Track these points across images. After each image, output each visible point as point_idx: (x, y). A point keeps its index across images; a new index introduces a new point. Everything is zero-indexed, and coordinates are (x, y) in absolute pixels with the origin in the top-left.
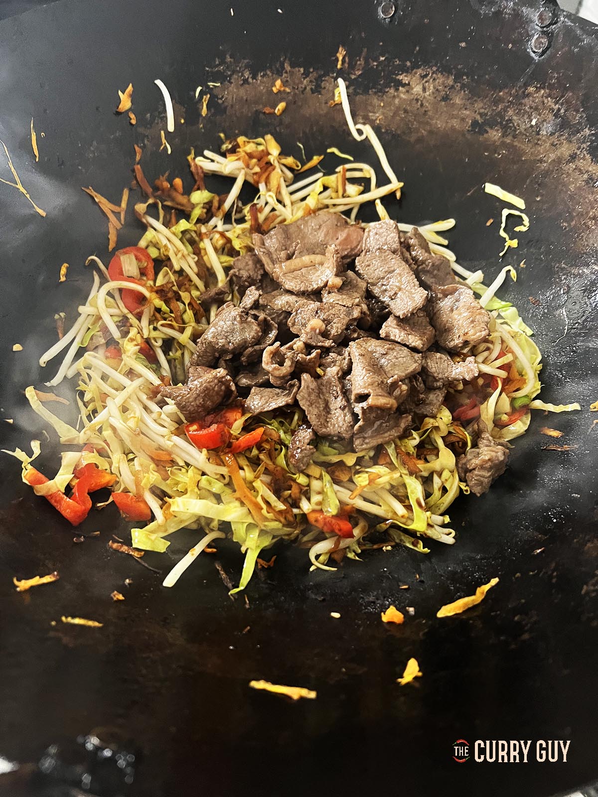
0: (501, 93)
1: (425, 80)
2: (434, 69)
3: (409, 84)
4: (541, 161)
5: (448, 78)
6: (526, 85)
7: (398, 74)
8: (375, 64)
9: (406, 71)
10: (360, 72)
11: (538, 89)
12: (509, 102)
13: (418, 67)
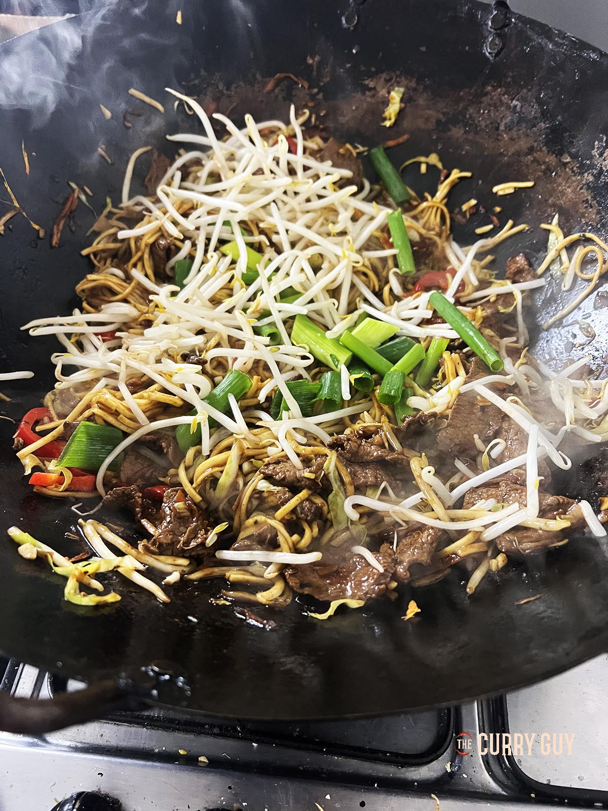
0: (462, 93)
1: (389, 84)
2: (398, 73)
3: (374, 89)
4: (502, 154)
5: (411, 81)
6: (484, 85)
7: (364, 80)
8: (341, 70)
9: (371, 76)
10: (328, 79)
11: (495, 88)
12: (469, 100)
13: (382, 72)
